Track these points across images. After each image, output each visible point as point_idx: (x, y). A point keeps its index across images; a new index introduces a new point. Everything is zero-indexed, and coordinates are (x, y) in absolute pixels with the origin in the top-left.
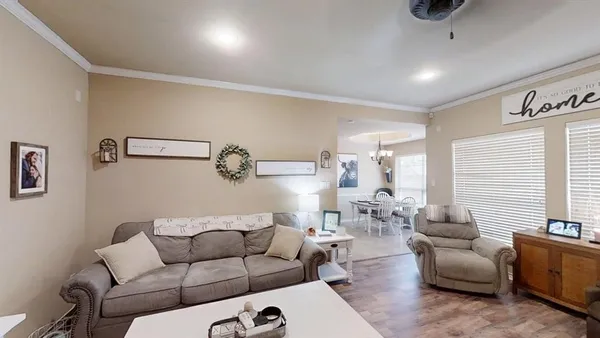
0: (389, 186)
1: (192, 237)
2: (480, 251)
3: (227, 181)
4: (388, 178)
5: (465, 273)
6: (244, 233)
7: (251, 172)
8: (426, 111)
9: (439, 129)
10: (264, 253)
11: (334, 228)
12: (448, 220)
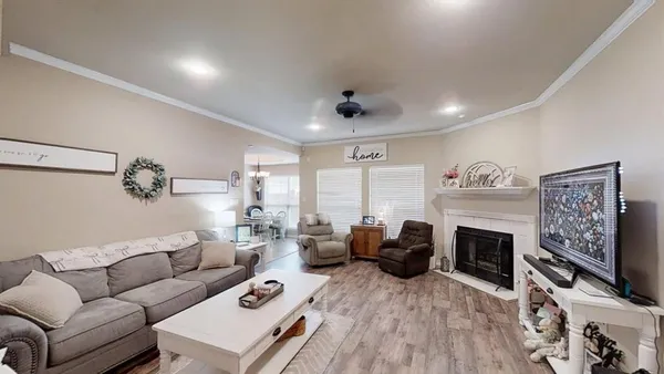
0: (258, 203)
1: (107, 268)
2: (336, 239)
3: (137, 200)
4: (258, 196)
5: (333, 253)
6: (170, 254)
7: (166, 189)
8: (300, 144)
9: (308, 159)
10: (196, 268)
11: (248, 238)
12: (319, 223)
